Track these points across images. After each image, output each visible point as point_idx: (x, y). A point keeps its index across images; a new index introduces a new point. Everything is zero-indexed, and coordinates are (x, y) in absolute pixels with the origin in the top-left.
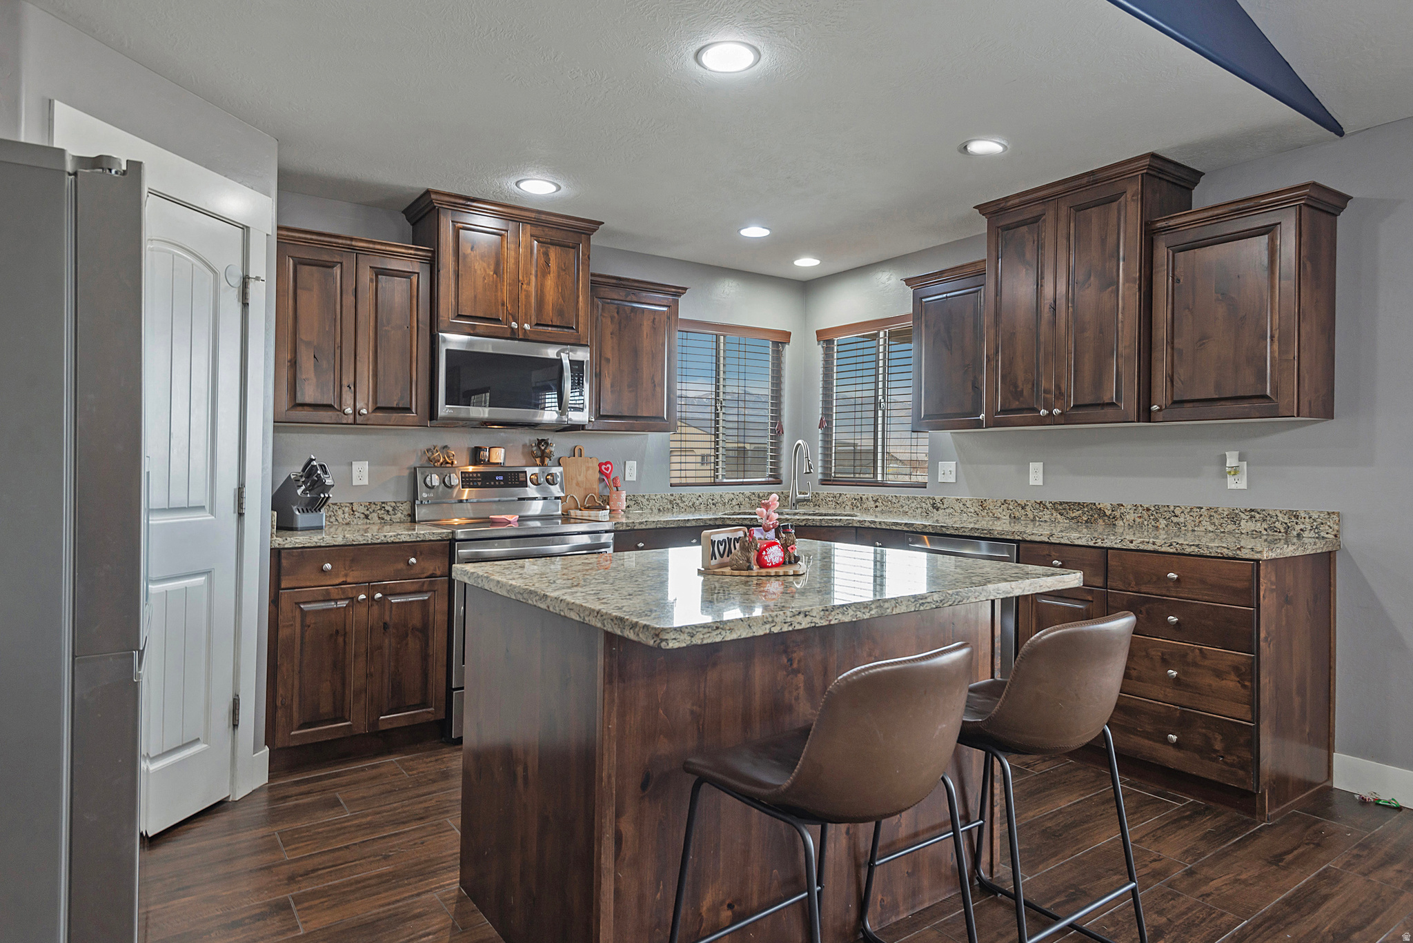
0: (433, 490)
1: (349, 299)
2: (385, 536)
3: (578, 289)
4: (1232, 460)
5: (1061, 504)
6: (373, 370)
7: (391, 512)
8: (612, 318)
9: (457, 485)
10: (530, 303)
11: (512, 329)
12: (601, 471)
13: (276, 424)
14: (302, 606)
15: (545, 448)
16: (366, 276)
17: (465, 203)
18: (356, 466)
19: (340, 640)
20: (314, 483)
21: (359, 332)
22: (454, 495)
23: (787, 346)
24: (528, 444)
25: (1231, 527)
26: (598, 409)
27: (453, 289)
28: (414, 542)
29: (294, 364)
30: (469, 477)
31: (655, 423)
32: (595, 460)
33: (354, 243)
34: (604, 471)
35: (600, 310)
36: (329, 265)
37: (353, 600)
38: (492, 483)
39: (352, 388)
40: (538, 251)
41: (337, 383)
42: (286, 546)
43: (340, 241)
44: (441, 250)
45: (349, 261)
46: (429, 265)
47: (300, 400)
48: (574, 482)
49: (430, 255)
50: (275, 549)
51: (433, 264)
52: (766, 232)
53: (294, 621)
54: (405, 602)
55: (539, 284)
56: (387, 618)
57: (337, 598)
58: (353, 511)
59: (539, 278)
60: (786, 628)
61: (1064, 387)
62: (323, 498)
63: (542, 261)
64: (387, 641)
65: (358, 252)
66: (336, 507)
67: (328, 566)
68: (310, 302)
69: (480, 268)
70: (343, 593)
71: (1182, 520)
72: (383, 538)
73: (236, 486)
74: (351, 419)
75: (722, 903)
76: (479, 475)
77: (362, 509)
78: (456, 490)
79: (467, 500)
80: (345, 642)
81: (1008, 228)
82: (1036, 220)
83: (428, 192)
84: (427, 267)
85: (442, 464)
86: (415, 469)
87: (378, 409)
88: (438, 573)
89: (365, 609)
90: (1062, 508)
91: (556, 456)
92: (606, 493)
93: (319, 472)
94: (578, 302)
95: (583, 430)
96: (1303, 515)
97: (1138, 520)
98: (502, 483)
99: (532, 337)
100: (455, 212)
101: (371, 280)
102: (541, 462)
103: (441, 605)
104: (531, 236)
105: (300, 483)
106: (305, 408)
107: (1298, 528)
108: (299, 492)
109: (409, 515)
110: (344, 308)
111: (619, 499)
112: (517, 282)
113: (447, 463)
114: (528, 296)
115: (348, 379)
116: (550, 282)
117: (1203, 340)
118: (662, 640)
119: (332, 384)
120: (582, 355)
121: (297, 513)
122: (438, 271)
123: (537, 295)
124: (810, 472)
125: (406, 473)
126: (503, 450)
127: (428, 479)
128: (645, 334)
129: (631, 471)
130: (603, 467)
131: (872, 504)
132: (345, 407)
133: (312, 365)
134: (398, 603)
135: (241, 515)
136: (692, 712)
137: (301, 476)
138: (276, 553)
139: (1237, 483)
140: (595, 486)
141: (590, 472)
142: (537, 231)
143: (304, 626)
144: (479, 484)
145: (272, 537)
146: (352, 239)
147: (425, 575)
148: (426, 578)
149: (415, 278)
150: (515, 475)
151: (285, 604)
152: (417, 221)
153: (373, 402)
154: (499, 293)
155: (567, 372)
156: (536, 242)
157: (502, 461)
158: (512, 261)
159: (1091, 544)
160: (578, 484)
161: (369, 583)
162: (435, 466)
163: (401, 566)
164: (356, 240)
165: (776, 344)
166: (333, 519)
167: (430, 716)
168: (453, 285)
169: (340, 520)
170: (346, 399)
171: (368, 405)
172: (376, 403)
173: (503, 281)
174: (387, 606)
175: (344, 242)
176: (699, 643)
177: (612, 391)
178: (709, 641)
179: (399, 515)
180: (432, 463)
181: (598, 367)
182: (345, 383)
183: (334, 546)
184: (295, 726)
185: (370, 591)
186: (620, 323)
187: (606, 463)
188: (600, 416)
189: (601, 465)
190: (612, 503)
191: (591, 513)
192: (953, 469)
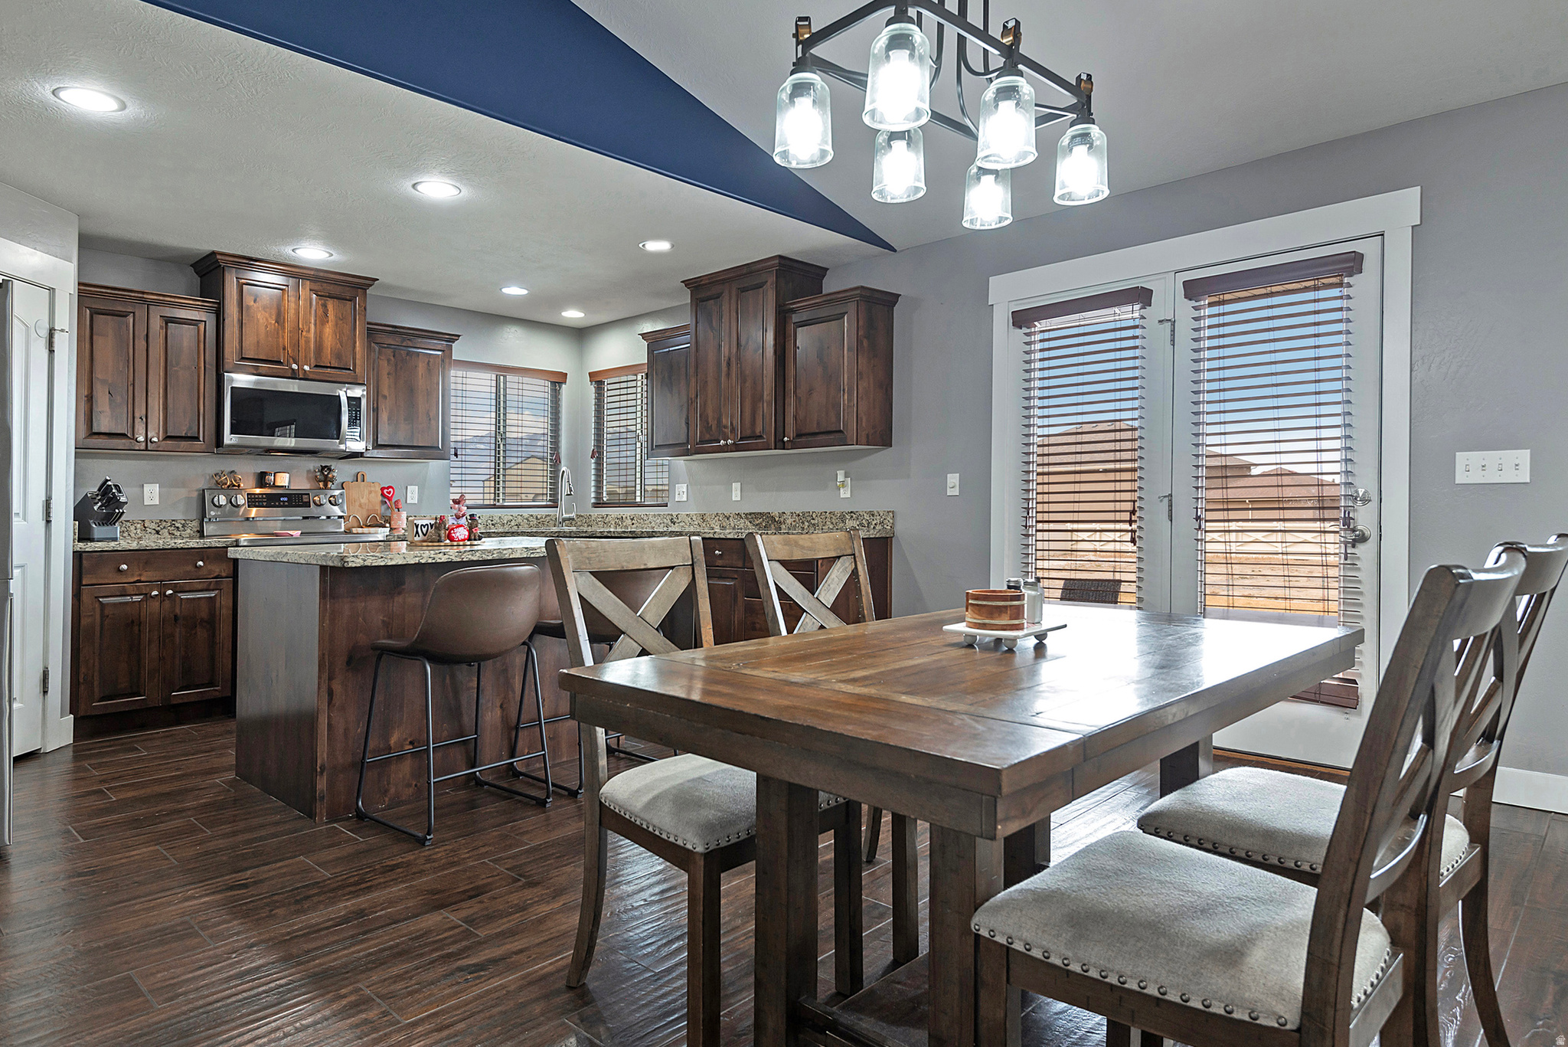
0: (220, 509)
1: (141, 344)
2: (175, 543)
3: (355, 336)
4: (840, 478)
5: (750, 514)
6: (163, 405)
7: (181, 529)
8: (389, 360)
9: (243, 505)
10: (310, 348)
11: (293, 370)
12: (383, 495)
13: (77, 450)
14: (101, 600)
15: (328, 474)
16: (156, 323)
17: (249, 262)
18: (147, 488)
19: (136, 628)
20: (109, 500)
21: (150, 372)
22: (241, 514)
23: (564, 385)
24: (312, 470)
25: (842, 525)
26: (376, 439)
27: (238, 335)
28: (201, 548)
29: (90, 398)
30: (255, 498)
31: (431, 451)
32: (377, 485)
33: (145, 296)
34: (386, 494)
35: (377, 353)
36: (124, 315)
37: (147, 596)
38: (277, 504)
39: (144, 419)
40: (317, 303)
41: (130, 415)
42: (87, 550)
43: (133, 294)
44: (226, 302)
45: (141, 312)
46: (215, 315)
47: (95, 430)
48: (357, 504)
49: (216, 306)
50: (77, 552)
51: (219, 313)
52: (524, 292)
53: (94, 612)
54: (194, 599)
55: (318, 332)
56: (178, 611)
57: (132, 593)
58: (145, 527)
59: (318, 327)
60: (430, 561)
61: (735, 423)
62: (118, 513)
63: (320, 311)
64: (178, 630)
65: (149, 304)
66: (128, 524)
67: (124, 567)
68: (105, 347)
69: (262, 319)
70: (138, 589)
71: (816, 522)
72: (173, 544)
73: (44, 499)
74: (143, 447)
75: (406, 739)
76: (264, 496)
77: (153, 526)
78: (242, 509)
79: (253, 518)
80: (139, 630)
81: (703, 300)
82: (718, 296)
83: (213, 253)
84: (213, 317)
85: (229, 486)
86: (203, 490)
87: (168, 438)
88: (224, 574)
89: (158, 604)
90: (751, 517)
91: (339, 480)
92: (388, 513)
93: (114, 491)
94: (354, 347)
95: (361, 457)
96: (876, 514)
97: (793, 523)
98: (286, 504)
99: (311, 376)
100: (239, 270)
101: (161, 327)
102: (324, 486)
103: (226, 601)
104: (311, 290)
105: (97, 501)
106: (101, 436)
107: (874, 523)
108: (96, 508)
109: (198, 531)
110: (136, 351)
111: (399, 518)
112: (297, 330)
113: (234, 486)
114: (307, 341)
115: (140, 412)
116: (328, 330)
117: (810, 391)
118: (345, 562)
119: (125, 416)
120: (357, 392)
121: (94, 526)
122: (224, 320)
123: (316, 341)
124: (571, 494)
125: (195, 494)
126: (288, 475)
127: (216, 499)
128: (420, 374)
129: (413, 495)
130: (385, 491)
131: (629, 522)
132: (137, 436)
133: (108, 399)
134: (188, 599)
135: (48, 522)
136: (383, 621)
137: (97, 495)
138: (78, 556)
139: (845, 493)
140: (378, 507)
141: (373, 495)
142: (316, 287)
143: (102, 616)
144: (265, 504)
145: (74, 542)
146: (143, 293)
147: (212, 576)
148: (213, 578)
149: (202, 326)
150: (298, 497)
151: (86, 598)
152: (204, 275)
153: (163, 433)
154: (281, 340)
155: (344, 407)
156: (314, 295)
157: (287, 484)
158: (292, 312)
159: (736, 537)
160: (360, 506)
161: (161, 582)
162: (222, 489)
163: (190, 568)
164: (148, 293)
165: (553, 383)
166: (126, 534)
167: (217, 693)
168: (237, 332)
169: (133, 535)
170: (138, 430)
171: (159, 434)
172: (167, 433)
173: (284, 328)
174: (178, 602)
175: (136, 295)
176: (369, 564)
177: (388, 424)
178: (376, 564)
179: (189, 531)
180: (219, 486)
181: (375, 403)
182: (137, 415)
183: (130, 550)
184: (97, 696)
185: (162, 588)
186: (396, 365)
187: (388, 488)
188: (377, 446)
189: (382, 489)
190: (392, 522)
191: (372, 530)
192: (685, 490)
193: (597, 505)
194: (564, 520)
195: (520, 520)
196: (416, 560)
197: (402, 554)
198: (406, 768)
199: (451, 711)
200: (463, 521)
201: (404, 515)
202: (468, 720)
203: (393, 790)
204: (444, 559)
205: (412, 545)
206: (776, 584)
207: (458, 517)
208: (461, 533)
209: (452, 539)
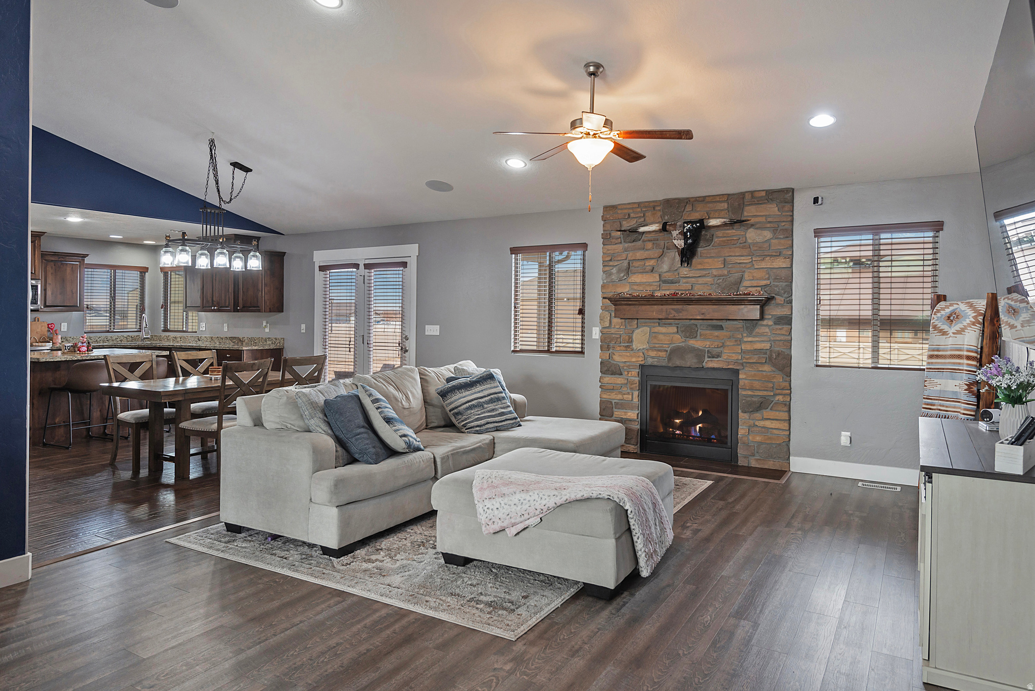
4: (264, 324)
8: (52, 267)
12: (48, 327)
23: (147, 273)
25: (266, 343)
26: (45, 303)
31: (73, 308)
32: (46, 323)
34: (50, 327)
35: (46, 264)
48: (35, 332)
52: (121, 237)
60: (71, 359)
61: (216, 300)
71: (256, 341)
90: (232, 339)
92: (51, 336)
96: (278, 339)
97: (248, 342)
107: (276, 343)
111: (57, 338)
117: (247, 290)
120: (36, 282)
124: (147, 327)
128: (68, 273)
129: (64, 327)
130: (50, 326)
131: (179, 339)
139: (267, 330)
140: (46, 333)
141: (43, 328)
155: (30, 290)
160: (37, 332)
165: (141, 273)
177: (52, 296)
181: (45, 287)
186: (56, 270)
187: (51, 324)
188: (46, 306)
189: (48, 325)
190: (54, 340)
191: (43, 344)
192: (204, 325)
193: (164, 331)
194: (145, 338)
195: (122, 338)
196: (65, 359)
197: (59, 356)
198: (61, 431)
199: (79, 412)
200: (85, 344)
201: (60, 337)
202: (86, 415)
203: (57, 438)
204: (76, 359)
205: (63, 353)
206: (180, 366)
207: (83, 343)
208: (84, 349)
209: (80, 351)
